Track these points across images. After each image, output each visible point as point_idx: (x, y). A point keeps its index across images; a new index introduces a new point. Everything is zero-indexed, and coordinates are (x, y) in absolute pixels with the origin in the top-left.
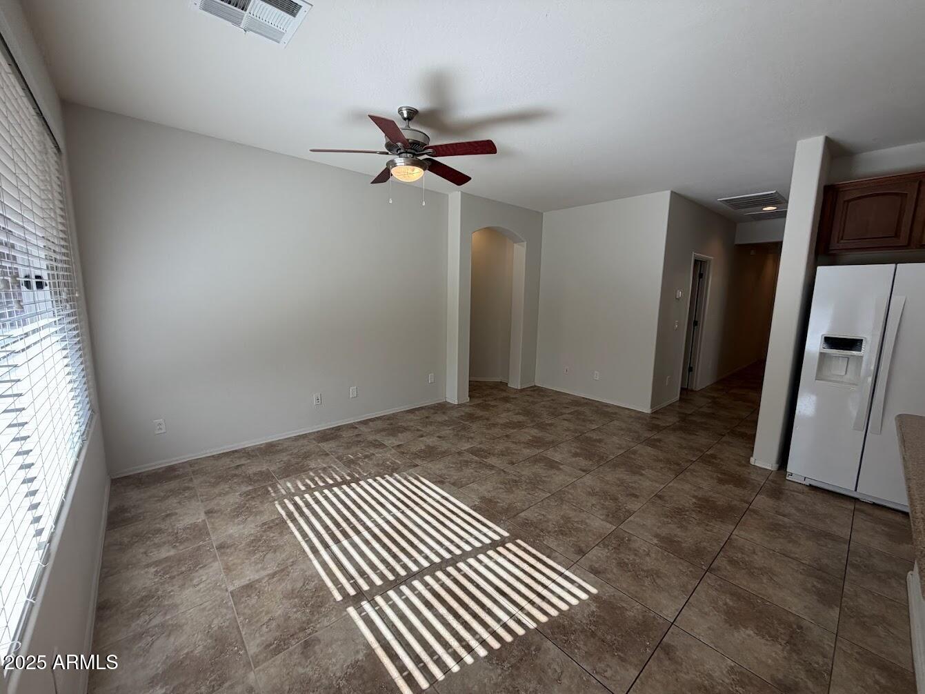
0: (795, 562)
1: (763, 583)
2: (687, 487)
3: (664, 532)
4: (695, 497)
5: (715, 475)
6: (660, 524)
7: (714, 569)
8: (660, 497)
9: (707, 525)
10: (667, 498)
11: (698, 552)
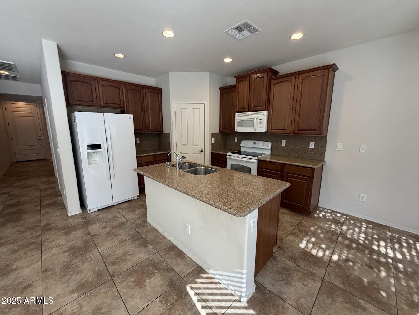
0: (127, 242)
1: (130, 259)
2: (54, 251)
3: (73, 285)
4: (65, 252)
5: (61, 233)
6: (66, 285)
7: (113, 274)
8: (46, 270)
9: (87, 259)
10: (51, 267)
11: (99, 275)
